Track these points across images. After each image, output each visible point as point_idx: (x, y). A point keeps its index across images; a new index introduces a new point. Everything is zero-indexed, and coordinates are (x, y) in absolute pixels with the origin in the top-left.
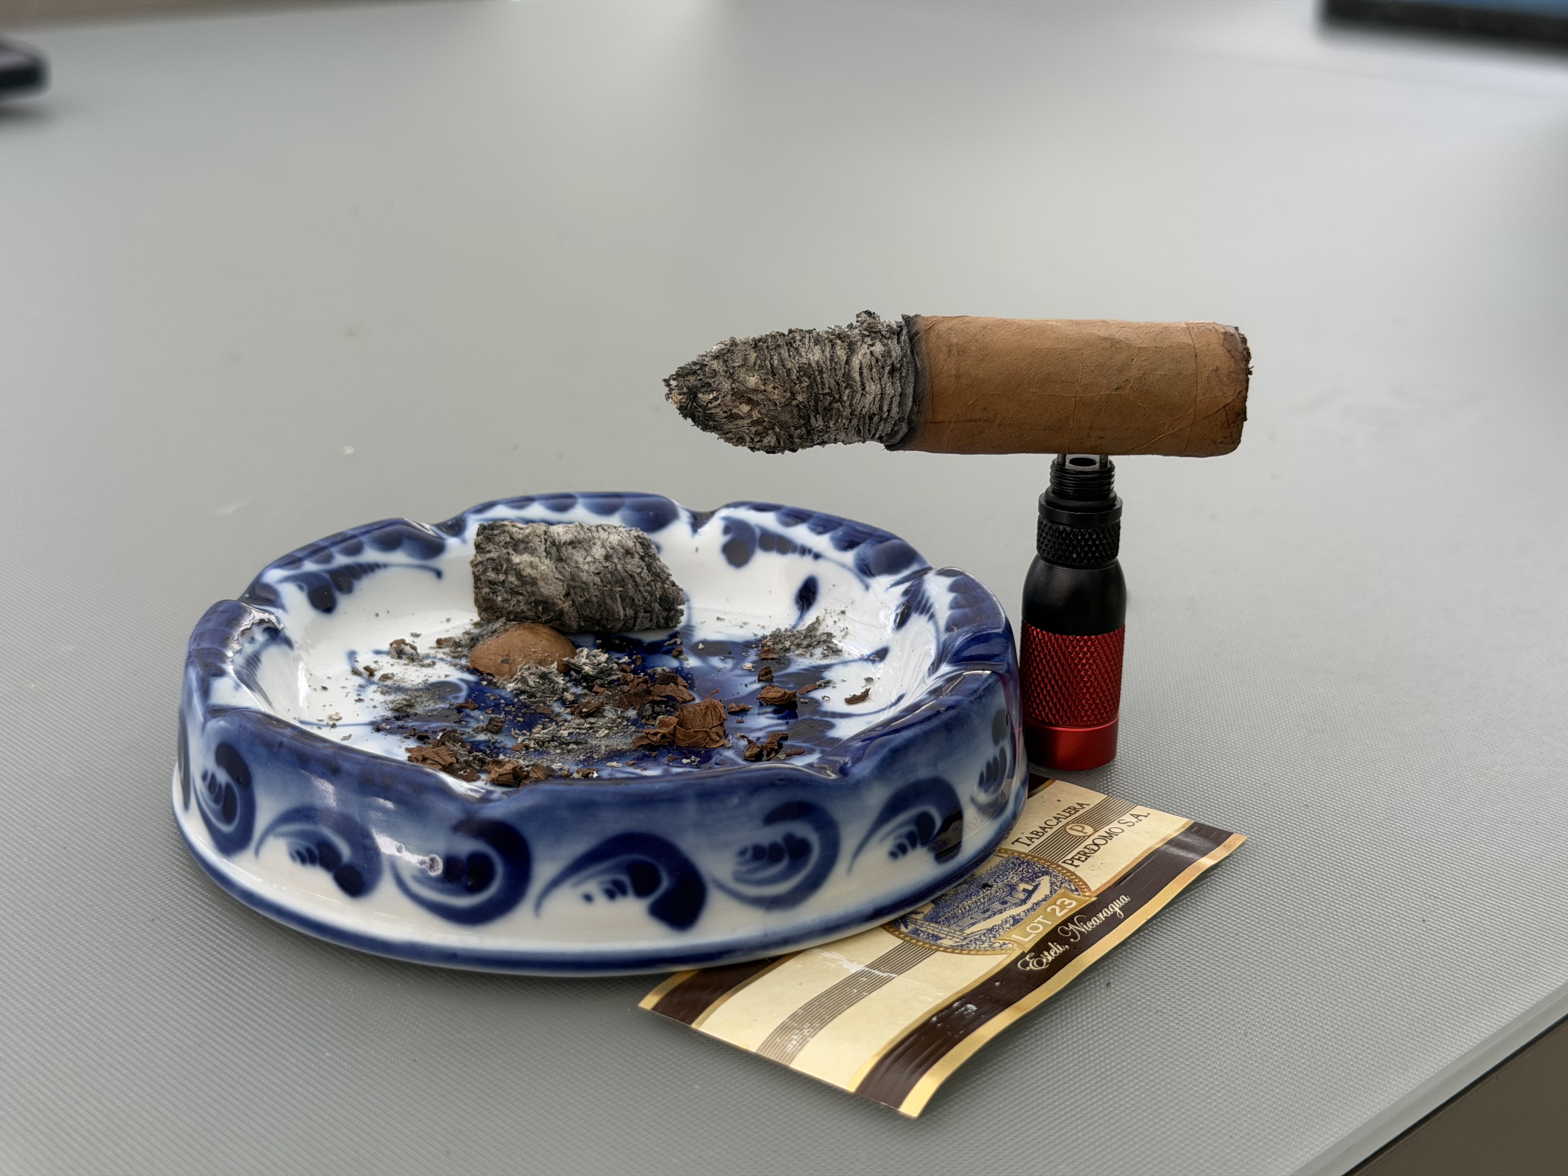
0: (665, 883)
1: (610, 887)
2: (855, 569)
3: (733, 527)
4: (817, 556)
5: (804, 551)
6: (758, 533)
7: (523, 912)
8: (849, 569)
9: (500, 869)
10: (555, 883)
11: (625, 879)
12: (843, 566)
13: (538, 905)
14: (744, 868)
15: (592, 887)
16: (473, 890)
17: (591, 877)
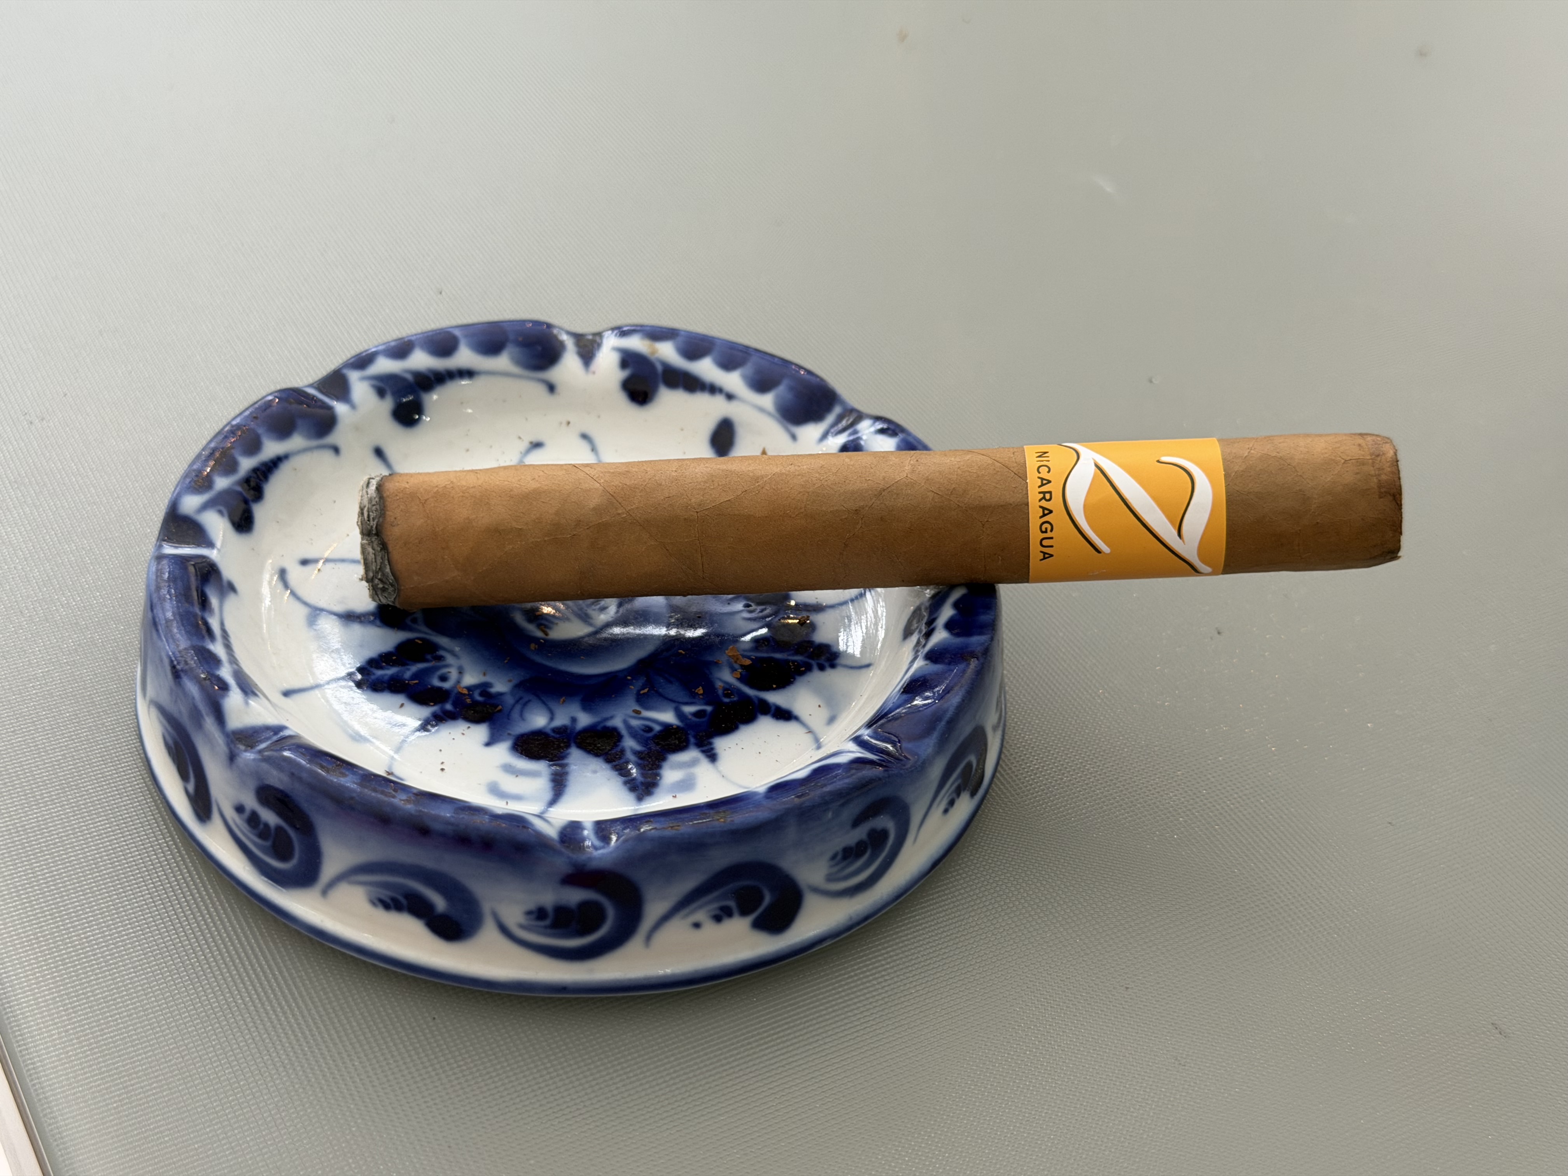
0: (767, 899)
1: (718, 912)
2: (777, 415)
3: (628, 359)
4: (730, 397)
5: (713, 389)
6: (659, 368)
7: (635, 945)
8: (769, 414)
9: (611, 913)
10: (666, 918)
11: (732, 904)
12: (762, 410)
13: (649, 938)
14: (835, 869)
15: (701, 916)
16: (582, 933)
17: (700, 907)
